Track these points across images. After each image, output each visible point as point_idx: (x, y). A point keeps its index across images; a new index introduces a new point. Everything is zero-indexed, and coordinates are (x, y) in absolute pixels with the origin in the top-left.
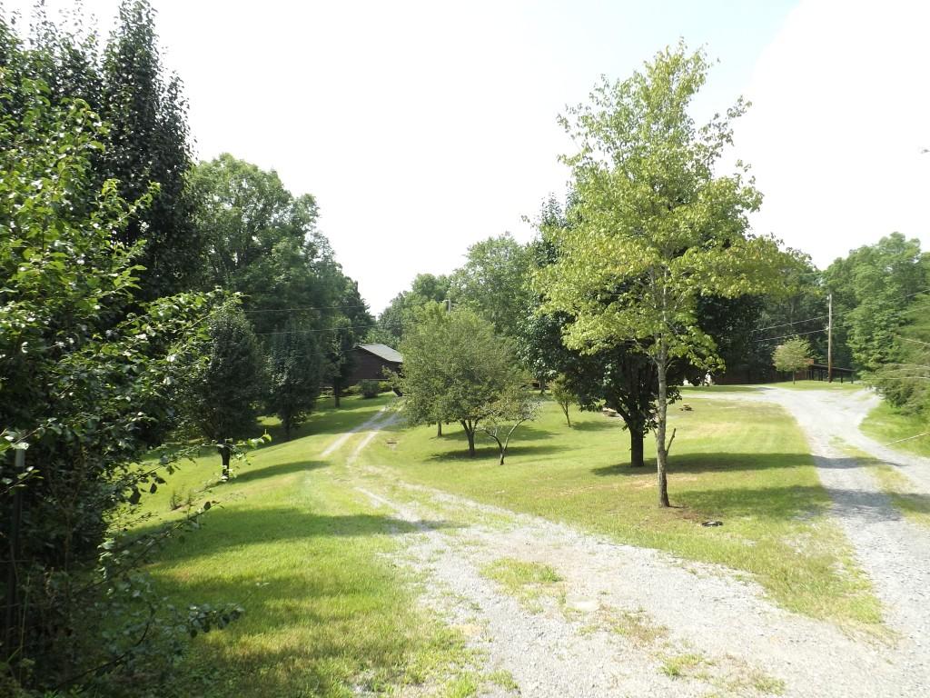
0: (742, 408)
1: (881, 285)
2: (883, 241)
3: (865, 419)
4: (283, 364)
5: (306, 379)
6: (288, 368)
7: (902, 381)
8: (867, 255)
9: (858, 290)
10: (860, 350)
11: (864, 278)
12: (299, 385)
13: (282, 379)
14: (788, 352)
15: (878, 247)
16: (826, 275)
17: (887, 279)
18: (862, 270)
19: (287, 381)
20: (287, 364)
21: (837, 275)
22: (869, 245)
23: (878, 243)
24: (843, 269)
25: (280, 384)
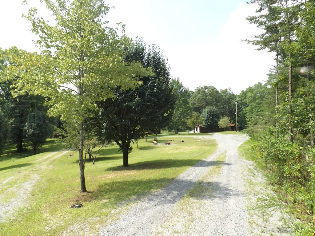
0: (202, 141)
1: (255, 99)
2: (255, 85)
3: (242, 144)
4: (32, 125)
5: (41, 132)
6: (33, 127)
7: (255, 131)
8: (250, 90)
9: (248, 101)
10: (249, 121)
11: (250, 97)
12: (37, 134)
13: (31, 131)
14: (224, 121)
15: (254, 87)
16: (239, 96)
17: (257, 98)
18: (249, 95)
19: (33, 132)
20: (33, 126)
21: (242, 96)
22: (251, 86)
23: (254, 85)
24: (244, 94)
25: (30, 133)
